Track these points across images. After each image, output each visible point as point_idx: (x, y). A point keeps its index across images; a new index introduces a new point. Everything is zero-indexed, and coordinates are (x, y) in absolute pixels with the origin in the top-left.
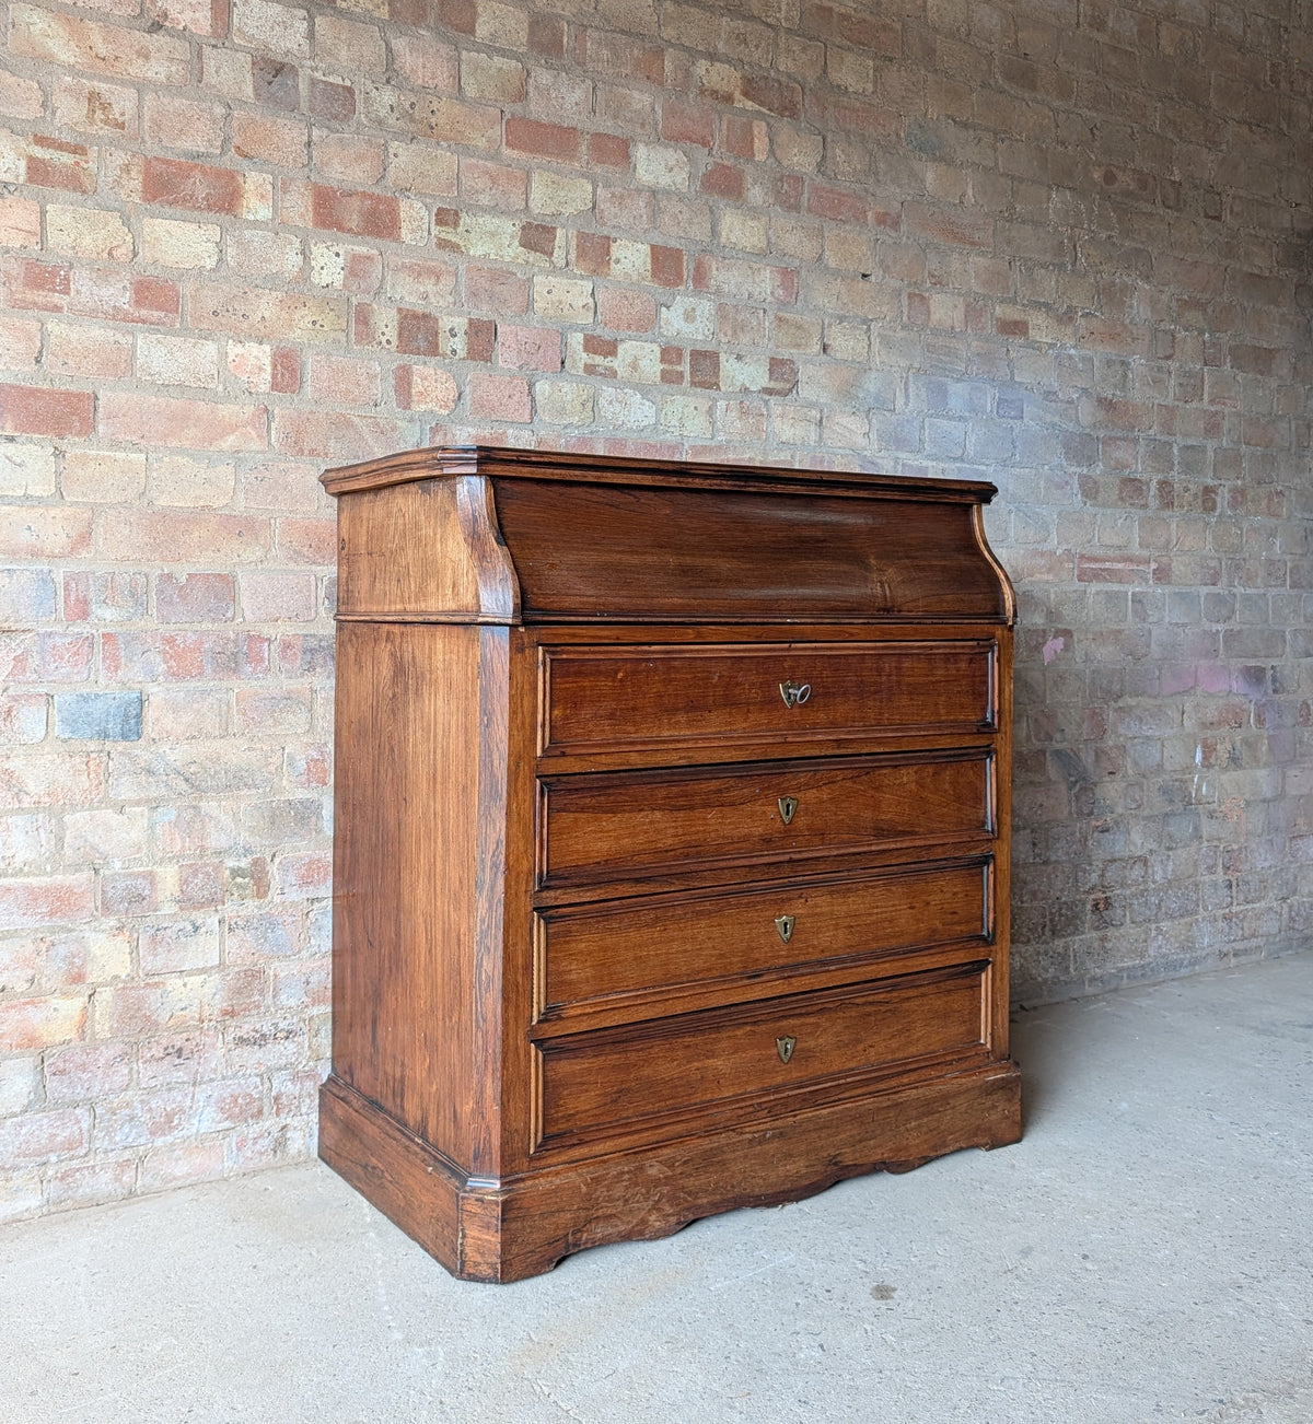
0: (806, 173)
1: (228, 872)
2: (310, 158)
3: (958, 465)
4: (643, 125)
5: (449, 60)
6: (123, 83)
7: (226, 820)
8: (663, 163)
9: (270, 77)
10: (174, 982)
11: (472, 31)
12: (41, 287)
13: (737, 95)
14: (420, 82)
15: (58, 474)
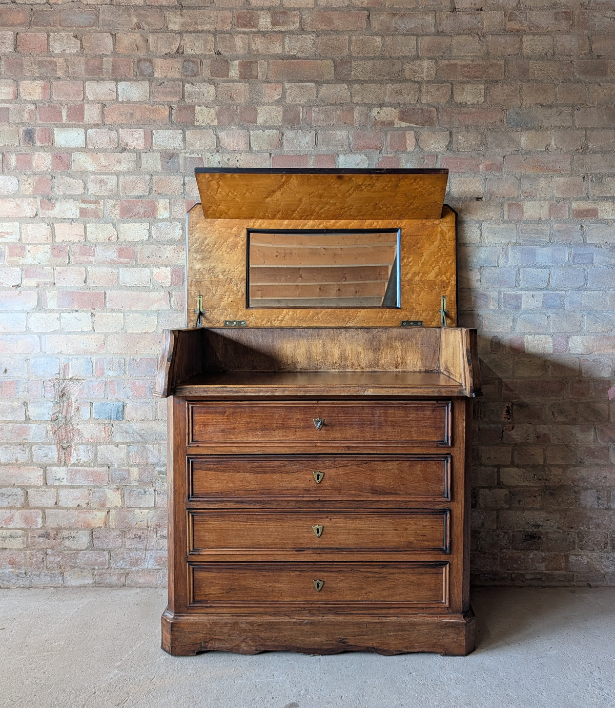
0: (439, 152)
1: (157, 472)
2: (185, 190)
3: (544, 292)
4: (342, 146)
5: (244, 137)
6: (112, 174)
7: (156, 452)
8: (353, 162)
9: (168, 160)
10: (137, 511)
11: (255, 121)
12: (85, 255)
13: (396, 121)
14: (232, 149)
15: (93, 323)
